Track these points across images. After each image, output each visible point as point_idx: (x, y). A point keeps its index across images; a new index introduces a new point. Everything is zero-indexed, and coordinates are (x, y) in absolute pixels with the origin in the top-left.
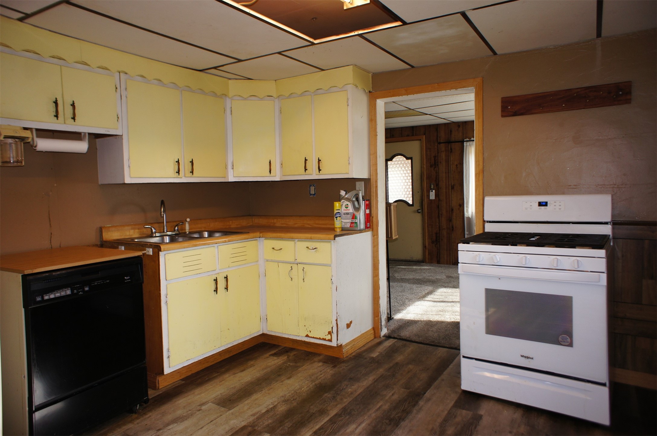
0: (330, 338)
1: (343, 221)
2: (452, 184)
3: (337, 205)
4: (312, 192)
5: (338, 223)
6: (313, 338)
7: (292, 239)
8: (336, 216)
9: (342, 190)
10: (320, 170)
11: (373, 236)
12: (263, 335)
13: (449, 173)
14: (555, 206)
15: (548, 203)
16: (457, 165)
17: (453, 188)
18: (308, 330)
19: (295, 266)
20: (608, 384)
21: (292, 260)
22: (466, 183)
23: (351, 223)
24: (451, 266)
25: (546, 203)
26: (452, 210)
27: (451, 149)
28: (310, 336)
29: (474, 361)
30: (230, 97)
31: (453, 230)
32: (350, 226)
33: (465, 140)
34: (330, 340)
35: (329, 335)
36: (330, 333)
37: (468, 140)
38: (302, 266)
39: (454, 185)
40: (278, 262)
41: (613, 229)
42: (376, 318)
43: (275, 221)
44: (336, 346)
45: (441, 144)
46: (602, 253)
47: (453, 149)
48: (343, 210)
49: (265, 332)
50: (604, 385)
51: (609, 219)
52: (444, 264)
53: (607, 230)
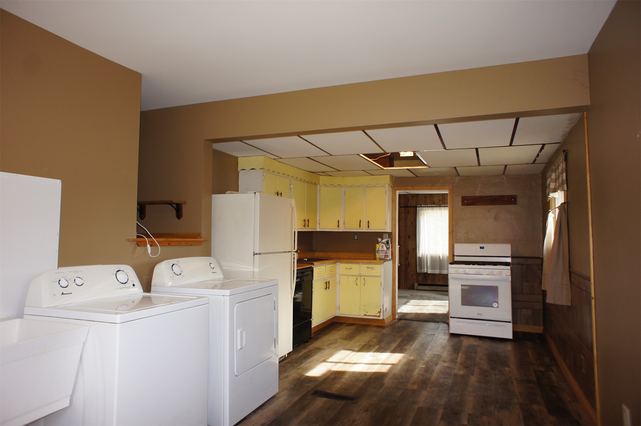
0: (379, 315)
1: (380, 254)
2: (409, 235)
3: (377, 245)
4: (356, 238)
5: (378, 256)
6: (369, 316)
7: (358, 263)
8: (377, 252)
9: (379, 238)
10: (369, 227)
11: (393, 263)
12: (336, 317)
13: (406, 227)
14: (487, 249)
15: (484, 247)
16: (412, 222)
17: (409, 237)
18: (366, 312)
19: (359, 278)
20: (512, 322)
21: (358, 274)
22: (418, 234)
23: (385, 255)
24: (408, 290)
25: (483, 247)
26: (408, 252)
27: (408, 211)
28: (367, 315)
29: (456, 319)
30: (320, 185)
31: (409, 266)
32: (384, 257)
33: (418, 206)
34: (379, 316)
35: (379, 313)
36: (379, 312)
37: (420, 206)
38: (363, 277)
39: (410, 235)
40: (349, 275)
41: (512, 260)
42: (394, 309)
43: (331, 254)
44: (382, 319)
45: (402, 208)
46: (509, 267)
47: (409, 212)
48: (380, 249)
49: (337, 315)
50: (510, 322)
51: (510, 255)
52: (402, 289)
53: (509, 260)
